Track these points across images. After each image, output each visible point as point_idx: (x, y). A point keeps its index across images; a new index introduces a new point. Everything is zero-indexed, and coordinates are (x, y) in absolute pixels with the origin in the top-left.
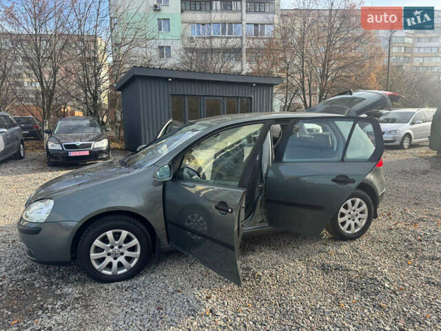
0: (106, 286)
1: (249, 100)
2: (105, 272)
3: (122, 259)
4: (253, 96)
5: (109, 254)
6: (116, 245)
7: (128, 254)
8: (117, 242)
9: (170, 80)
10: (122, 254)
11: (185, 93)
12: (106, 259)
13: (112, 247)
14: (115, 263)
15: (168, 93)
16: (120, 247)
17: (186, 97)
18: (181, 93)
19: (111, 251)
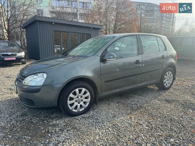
0: (76, 117)
1: (89, 35)
2: (74, 110)
3: (82, 103)
4: (91, 33)
5: (76, 101)
6: (80, 96)
7: (85, 100)
8: (80, 95)
9: (53, 23)
10: (82, 100)
11: (61, 30)
12: (75, 104)
13: (78, 97)
14: (79, 105)
15: (52, 30)
16: (81, 97)
17: (61, 32)
18: (59, 30)
19: (77, 99)
